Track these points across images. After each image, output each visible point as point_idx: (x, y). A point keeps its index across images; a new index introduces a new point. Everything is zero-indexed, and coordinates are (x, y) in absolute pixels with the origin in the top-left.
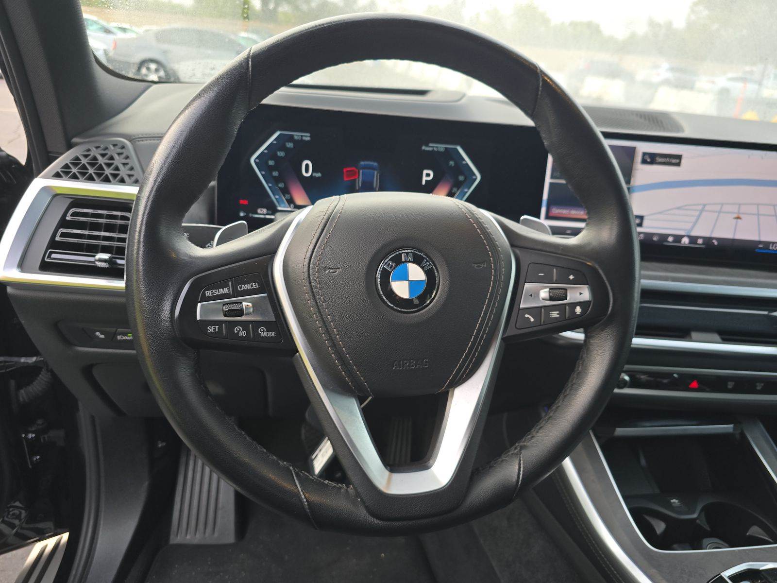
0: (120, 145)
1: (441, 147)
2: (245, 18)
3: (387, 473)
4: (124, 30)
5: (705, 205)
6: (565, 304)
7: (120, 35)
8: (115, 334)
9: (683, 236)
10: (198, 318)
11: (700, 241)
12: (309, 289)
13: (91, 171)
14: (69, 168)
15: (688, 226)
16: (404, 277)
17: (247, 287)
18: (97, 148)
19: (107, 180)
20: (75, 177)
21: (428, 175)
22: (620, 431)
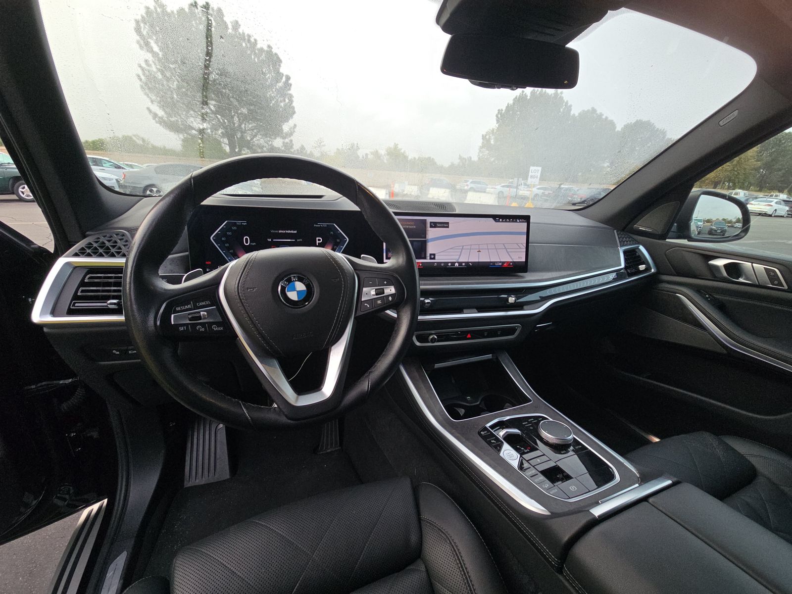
0: (121, 234)
1: (325, 225)
2: (201, 157)
3: (295, 395)
4: (131, 166)
5: (463, 246)
6: (384, 296)
7: (128, 169)
8: (128, 350)
9: (456, 262)
10: (173, 323)
11: (464, 264)
12: (239, 301)
13: (101, 251)
14: (85, 250)
15: (457, 257)
16: (294, 289)
17: (204, 303)
18: (104, 236)
19: (113, 256)
20: (89, 255)
21: (319, 240)
22: (437, 366)
